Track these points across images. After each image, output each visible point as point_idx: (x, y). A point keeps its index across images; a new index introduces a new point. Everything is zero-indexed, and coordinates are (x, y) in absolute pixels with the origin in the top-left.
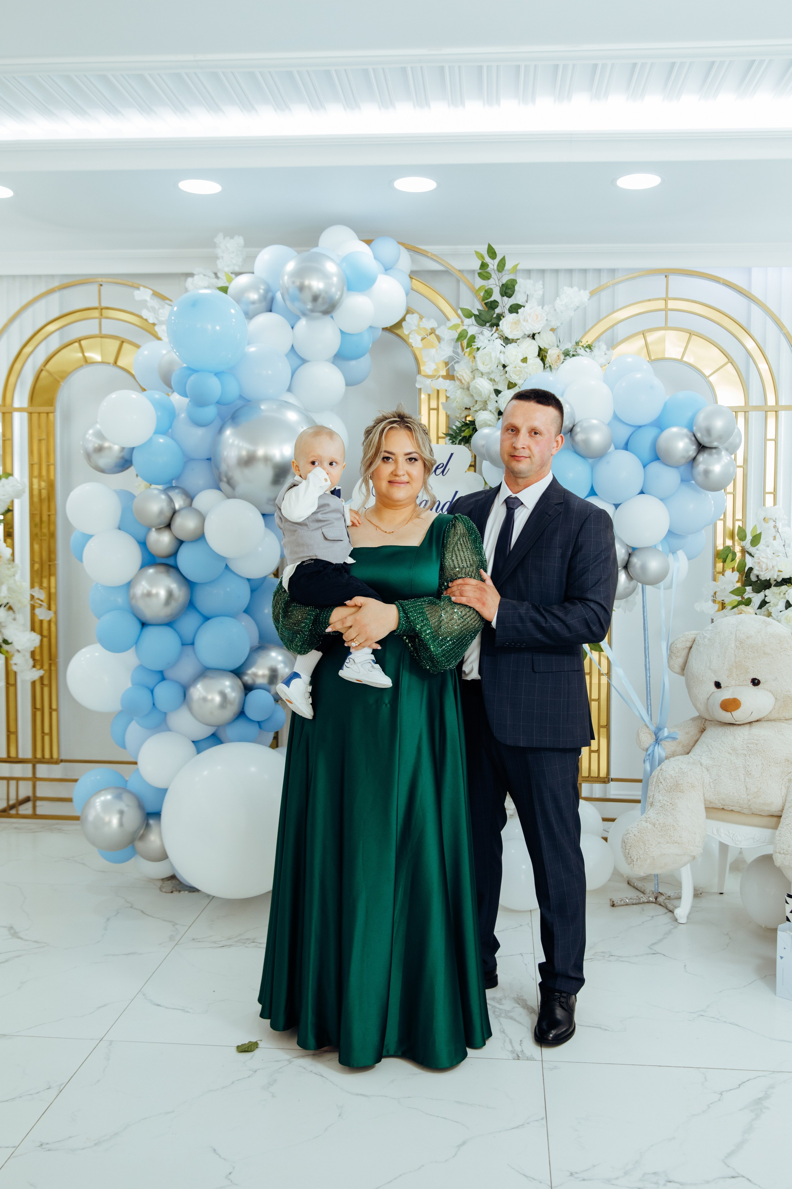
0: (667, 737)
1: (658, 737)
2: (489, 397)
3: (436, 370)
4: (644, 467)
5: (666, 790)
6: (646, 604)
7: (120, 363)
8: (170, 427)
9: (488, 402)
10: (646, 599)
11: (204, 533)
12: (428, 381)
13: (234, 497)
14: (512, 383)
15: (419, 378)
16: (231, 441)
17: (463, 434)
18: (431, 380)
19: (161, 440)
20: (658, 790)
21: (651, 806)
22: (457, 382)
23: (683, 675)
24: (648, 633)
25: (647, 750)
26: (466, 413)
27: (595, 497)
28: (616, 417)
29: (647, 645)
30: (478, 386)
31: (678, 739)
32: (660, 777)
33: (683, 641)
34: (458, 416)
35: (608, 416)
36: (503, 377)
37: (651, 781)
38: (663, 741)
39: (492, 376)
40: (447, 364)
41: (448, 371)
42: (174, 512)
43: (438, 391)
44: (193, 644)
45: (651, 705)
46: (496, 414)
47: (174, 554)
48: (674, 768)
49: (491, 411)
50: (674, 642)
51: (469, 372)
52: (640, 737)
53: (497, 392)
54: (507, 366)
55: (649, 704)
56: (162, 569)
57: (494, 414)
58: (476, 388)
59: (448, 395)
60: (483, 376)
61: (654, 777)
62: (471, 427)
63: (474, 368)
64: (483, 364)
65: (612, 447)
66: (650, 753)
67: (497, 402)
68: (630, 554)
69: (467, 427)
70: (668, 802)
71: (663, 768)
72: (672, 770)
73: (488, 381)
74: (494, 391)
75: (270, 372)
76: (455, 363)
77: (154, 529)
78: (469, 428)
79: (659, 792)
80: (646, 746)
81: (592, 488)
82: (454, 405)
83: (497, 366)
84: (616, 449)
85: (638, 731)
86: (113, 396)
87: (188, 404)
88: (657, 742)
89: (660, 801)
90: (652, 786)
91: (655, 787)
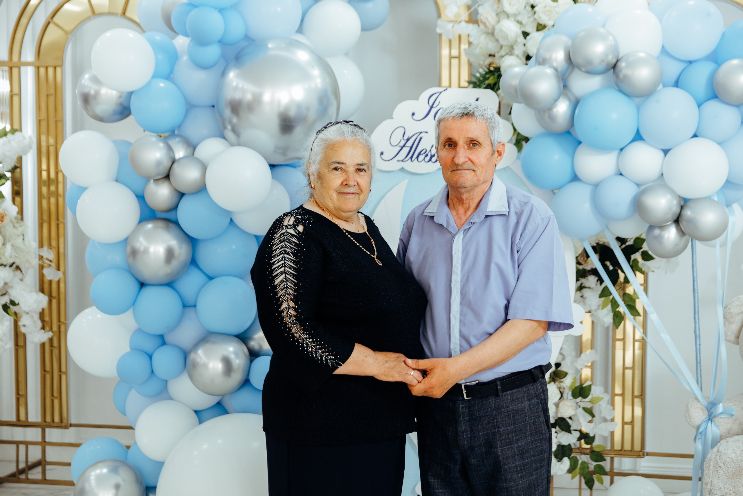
0: (721, 413)
1: (712, 413)
2: (516, 41)
3: (457, 15)
4: (699, 106)
5: (727, 476)
6: (696, 263)
7: (128, 14)
8: (172, 72)
9: (515, 47)
10: (696, 259)
11: (205, 185)
12: (450, 25)
13: (239, 145)
14: (541, 25)
15: (439, 22)
16: (234, 84)
17: (487, 82)
18: (452, 24)
19: (162, 85)
20: (717, 476)
21: (709, 494)
22: (482, 26)
23: (738, 343)
24: (698, 296)
25: (698, 428)
26: (489, 60)
27: (642, 141)
28: (664, 51)
29: (697, 310)
30: (504, 29)
31: (735, 416)
32: (718, 460)
33: (738, 306)
34: (482, 63)
35: (656, 50)
36: (532, 19)
37: (708, 465)
38: (717, 418)
39: (519, 18)
40: (469, 7)
41: (470, 15)
42: (174, 162)
43: (460, 37)
44: (195, 306)
45: (701, 376)
46: (524, 59)
47: (175, 208)
48: (734, 450)
49: (517, 56)
50: (727, 306)
51: (494, 15)
52: (691, 412)
53: (525, 34)
54: (536, 6)
55: (699, 375)
56: (161, 224)
57: (520, 59)
58: (501, 31)
59: (471, 40)
60: (510, 18)
61: (710, 460)
62: (496, 74)
63: (499, 11)
64: (510, 4)
65: (661, 86)
66: (703, 431)
67: (525, 45)
68: (682, 206)
69: (491, 74)
70: (731, 490)
71: (720, 449)
72: (732, 452)
73: (515, 23)
74: (522, 33)
75: (279, 9)
76: (478, 6)
77: (152, 181)
78: (494, 75)
79: (718, 477)
80: (697, 422)
81: (638, 132)
82: (478, 51)
83: (525, 7)
84: (664, 86)
85: (687, 406)
86: (108, 34)
87: (189, 44)
88: (709, 419)
89: (720, 489)
90: (708, 470)
91: (712, 472)
